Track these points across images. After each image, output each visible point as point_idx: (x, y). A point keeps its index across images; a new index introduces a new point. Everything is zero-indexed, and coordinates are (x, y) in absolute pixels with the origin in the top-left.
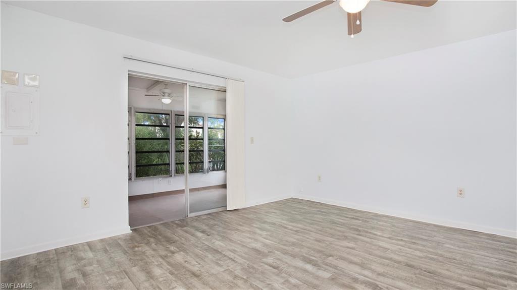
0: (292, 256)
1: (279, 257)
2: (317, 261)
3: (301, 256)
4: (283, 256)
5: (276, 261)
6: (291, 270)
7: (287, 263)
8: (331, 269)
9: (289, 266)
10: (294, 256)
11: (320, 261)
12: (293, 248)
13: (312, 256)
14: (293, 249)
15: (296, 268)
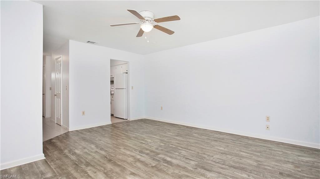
0: (179, 166)
1: (187, 164)
2: (163, 162)
3: (173, 166)
4: (185, 166)
5: (188, 162)
6: (179, 158)
7: (181, 161)
8: (157, 158)
9: (180, 160)
10: (178, 166)
11: (162, 162)
12: (179, 174)
13: (166, 166)
14: (180, 172)
15: (176, 159)
